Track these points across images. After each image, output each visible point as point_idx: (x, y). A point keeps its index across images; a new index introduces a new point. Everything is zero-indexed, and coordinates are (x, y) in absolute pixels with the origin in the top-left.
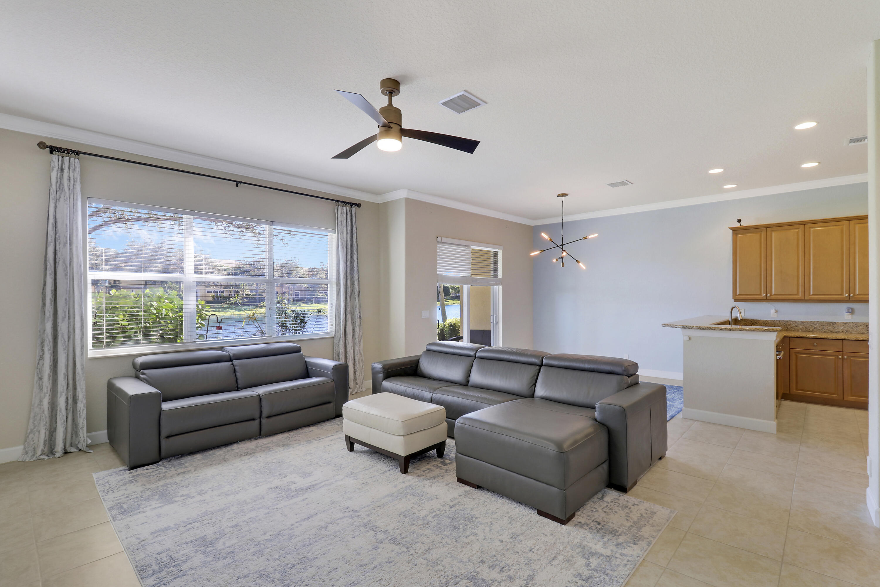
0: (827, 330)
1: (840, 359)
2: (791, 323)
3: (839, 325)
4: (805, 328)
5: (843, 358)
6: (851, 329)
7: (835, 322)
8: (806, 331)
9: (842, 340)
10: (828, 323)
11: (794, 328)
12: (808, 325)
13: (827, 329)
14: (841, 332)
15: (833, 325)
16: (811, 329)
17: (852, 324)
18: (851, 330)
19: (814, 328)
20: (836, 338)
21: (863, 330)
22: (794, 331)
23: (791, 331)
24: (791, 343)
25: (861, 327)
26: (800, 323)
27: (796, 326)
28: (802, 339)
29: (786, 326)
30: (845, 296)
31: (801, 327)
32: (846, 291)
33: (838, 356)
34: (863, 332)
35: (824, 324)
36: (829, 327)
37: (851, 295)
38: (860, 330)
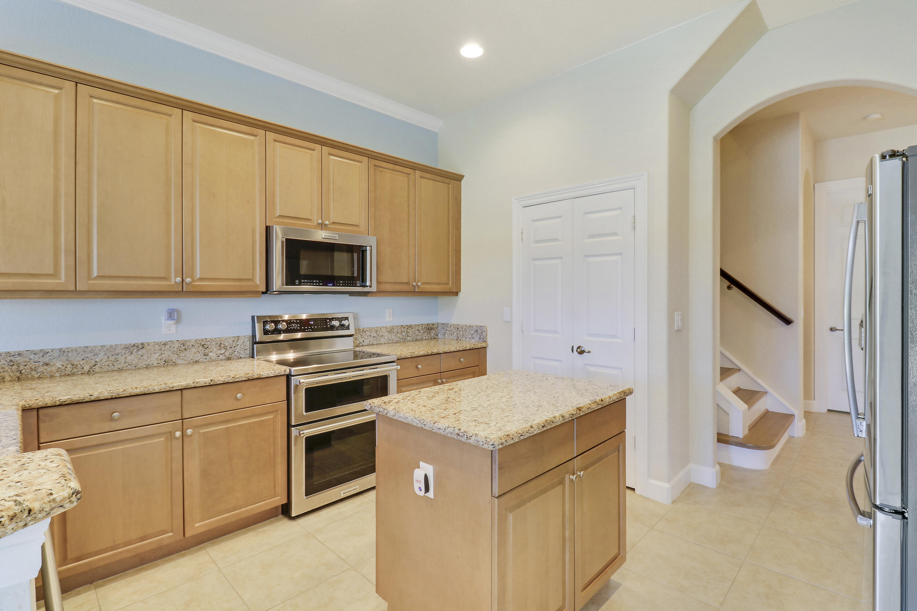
0: (125, 365)
1: (176, 438)
2: (32, 356)
3: (150, 350)
4: (70, 366)
5: (183, 435)
6: (176, 356)
7: (142, 344)
8: (73, 374)
9: (180, 392)
10: (126, 348)
11: (40, 369)
12: (78, 359)
13: (125, 362)
14: (155, 364)
15: (138, 350)
16: (87, 368)
17: (177, 345)
18: (174, 358)
19: (93, 362)
20: (168, 389)
21: (198, 355)
22: (39, 378)
23: (33, 379)
24: (41, 424)
25: (193, 350)
26: (56, 354)
27: (47, 364)
28: (77, 406)
29: (15, 367)
30: (173, 282)
31: (58, 365)
32: (176, 270)
33: (171, 432)
34: (197, 359)
35: (117, 351)
36: (129, 358)
37: (188, 280)
38: (191, 357)
